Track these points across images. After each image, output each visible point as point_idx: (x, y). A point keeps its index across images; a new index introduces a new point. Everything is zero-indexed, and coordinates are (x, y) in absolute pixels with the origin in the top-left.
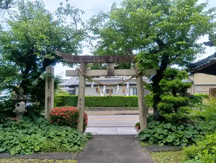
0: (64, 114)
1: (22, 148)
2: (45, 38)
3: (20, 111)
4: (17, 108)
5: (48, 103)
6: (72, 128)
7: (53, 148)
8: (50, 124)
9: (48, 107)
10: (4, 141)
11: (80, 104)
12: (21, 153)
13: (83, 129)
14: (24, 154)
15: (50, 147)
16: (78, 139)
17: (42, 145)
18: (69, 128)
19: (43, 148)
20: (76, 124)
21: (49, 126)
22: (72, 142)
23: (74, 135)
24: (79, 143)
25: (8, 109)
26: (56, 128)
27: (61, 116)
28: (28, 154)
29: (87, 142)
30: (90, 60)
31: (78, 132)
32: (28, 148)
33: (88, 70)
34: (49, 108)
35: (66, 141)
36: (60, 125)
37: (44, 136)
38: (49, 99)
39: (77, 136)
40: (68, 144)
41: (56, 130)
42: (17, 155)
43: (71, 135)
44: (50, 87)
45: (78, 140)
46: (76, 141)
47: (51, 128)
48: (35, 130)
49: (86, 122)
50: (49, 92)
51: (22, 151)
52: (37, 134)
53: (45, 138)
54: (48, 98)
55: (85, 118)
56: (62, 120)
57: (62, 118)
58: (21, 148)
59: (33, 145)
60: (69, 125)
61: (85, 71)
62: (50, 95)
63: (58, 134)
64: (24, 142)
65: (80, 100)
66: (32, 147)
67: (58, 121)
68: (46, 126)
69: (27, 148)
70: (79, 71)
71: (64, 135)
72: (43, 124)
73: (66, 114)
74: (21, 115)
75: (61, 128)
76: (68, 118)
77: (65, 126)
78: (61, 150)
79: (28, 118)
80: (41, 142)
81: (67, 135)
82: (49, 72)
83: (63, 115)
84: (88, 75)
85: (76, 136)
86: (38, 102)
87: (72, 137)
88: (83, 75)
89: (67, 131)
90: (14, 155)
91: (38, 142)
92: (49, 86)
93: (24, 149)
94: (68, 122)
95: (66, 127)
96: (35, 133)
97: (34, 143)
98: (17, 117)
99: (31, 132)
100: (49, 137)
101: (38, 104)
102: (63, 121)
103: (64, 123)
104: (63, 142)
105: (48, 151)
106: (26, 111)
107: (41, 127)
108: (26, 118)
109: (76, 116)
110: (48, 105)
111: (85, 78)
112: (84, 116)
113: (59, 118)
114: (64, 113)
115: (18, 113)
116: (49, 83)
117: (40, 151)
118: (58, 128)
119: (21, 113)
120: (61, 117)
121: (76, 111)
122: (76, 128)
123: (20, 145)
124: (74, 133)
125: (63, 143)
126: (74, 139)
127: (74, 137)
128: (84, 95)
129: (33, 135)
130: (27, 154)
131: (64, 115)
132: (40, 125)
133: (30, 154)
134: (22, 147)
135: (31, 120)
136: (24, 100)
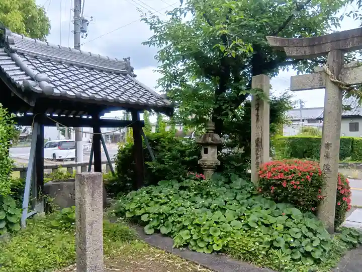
0: (285, 177)
1: (192, 238)
2: (234, 6)
3: (208, 163)
4: (204, 157)
5: (257, 150)
6: (303, 211)
7: (250, 253)
8: (256, 195)
9: (257, 158)
10: (170, 215)
11: (327, 156)
12: (189, 246)
13: (336, 217)
14: (194, 251)
15: (245, 250)
16: (315, 244)
17: (229, 239)
18: (296, 212)
19: (230, 246)
20: (316, 204)
21: (254, 197)
22: (299, 247)
23: (305, 230)
24: (317, 254)
25: (191, 158)
26: (267, 206)
27: (276, 180)
28: (201, 251)
29: (342, 256)
30: (356, 39)
31: (321, 225)
32: (202, 240)
33: (348, 69)
34: (259, 160)
35: (282, 244)
36: (277, 202)
37: (239, 219)
38: (259, 142)
39: (315, 235)
40: (288, 251)
41: (267, 209)
42: (181, 249)
43: (297, 230)
44: (260, 118)
45: (317, 247)
46: (309, 249)
47: (257, 202)
48: (226, 202)
49: (343, 202)
50: (258, 128)
51: (192, 243)
52: (227, 211)
53: (239, 224)
54: (257, 140)
55: (342, 192)
56: (279, 191)
57: (280, 185)
58: (190, 236)
59: (210, 235)
60: (296, 204)
61: (339, 72)
62: (260, 134)
63: (266, 222)
64: (199, 225)
65: (328, 145)
66: (210, 240)
67: (272, 192)
68: (249, 198)
69: (200, 238)
70: (324, 74)
71: (280, 227)
72: (244, 192)
73: (290, 177)
74: (210, 170)
75: (278, 208)
76: (295, 187)
77: (288, 205)
78: (268, 262)
79: (222, 177)
80: (227, 232)
81: (287, 228)
82: (259, 87)
83: (281, 180)
84: (348, 83)
85: (310, 234)
86: (240, 147)
87: (299, 236)
88: (333, 82)
89: (289, 216)
90: (178, 246)
91: (222, 231)
92: (257, 115)
93: (195, 241)
94: (295, 198)
95: (290, 207)
96: (223, 210)
97: (215, 231)
98: (205, 173)
99: (216, 206)
100: (247, 225)
101: (241, 151)
102: (282, 192)
103: (286, 197)
104: (275, 244)
105: (240, 258)
106: (219, 164)
107: (238, 197)
108: (218, 175)
109: (316, 183)
110: (257, 154)
111: (341, 90)
112: (338, 185)
113: (275, 185)
114: (285, 174)
115: (206, 167)
116: (257, 109)
117: (222, 251)
118: (271, 206)
119: (209, 167)
120: (279, 183)
121: (315, 173)
122: (315, 213)
123: (190, 230)
124: (307, 227)
125: (275, 248)
126: (305, 242)
127: (306, 237)
128: (339, 135)
129: (219, 213)
130: (198, 250)
131: (284, 180)
132: (236, 194)
133: (204, 252)
134: (192, 235)
135: (227, 180)
136: (214, 142)
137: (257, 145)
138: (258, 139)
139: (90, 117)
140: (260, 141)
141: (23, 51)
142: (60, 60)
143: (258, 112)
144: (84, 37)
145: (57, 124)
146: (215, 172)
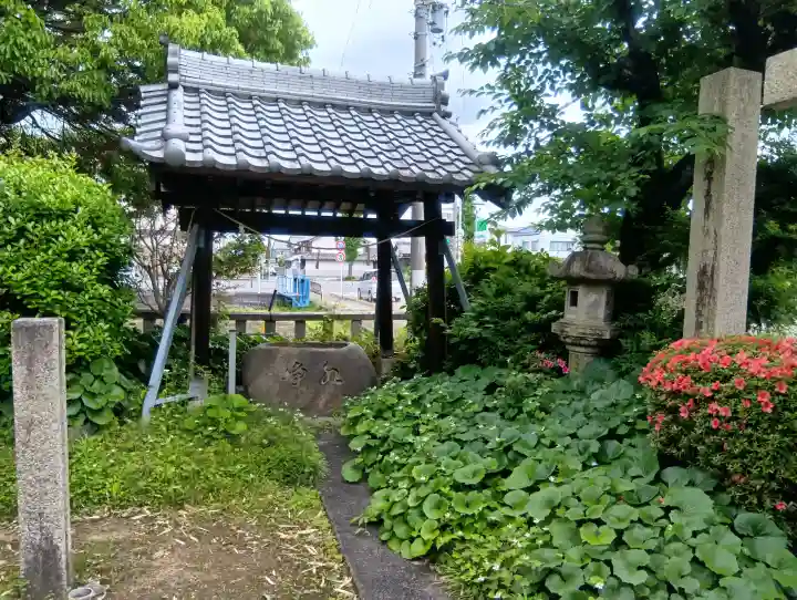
0: (692, 389)
1: (390, 510)
4: (569, 313)
5: (700, 302)
14: (384, 543)
21: (637, 438)
28: (395, 547)
32: (406, 522)
38: (706, 279)
41: (633, 478)
42: (359, 530)
44: (714, 204)
50: (707, 234)
54: (703, 272)
69: (402, 514)
73: (706, 389)
74: (583, 350)
75: (661, 481)
76: (715, 424)
82: (716, 109)
89: (668, 512)
91: (450, 510)
92: (708, 195)
98: (570, 356)
106: (608, 336)
107: (583, 431)
108: (600, 368)
110: (699, 314)
116: (709, 177)
118: (649, 470)
130: (392, 544)
131: (689, 396)
133: (400, 553)
136: (592, 276)
137: (701, 287)
138: (705, 267)
139: (372, 216)
140: (709, 274)
141: (198, 83)
142: (274, 96)
143: (709, 183)
144: (440, 42)
145: (242, 228)
146: (596, 355)
